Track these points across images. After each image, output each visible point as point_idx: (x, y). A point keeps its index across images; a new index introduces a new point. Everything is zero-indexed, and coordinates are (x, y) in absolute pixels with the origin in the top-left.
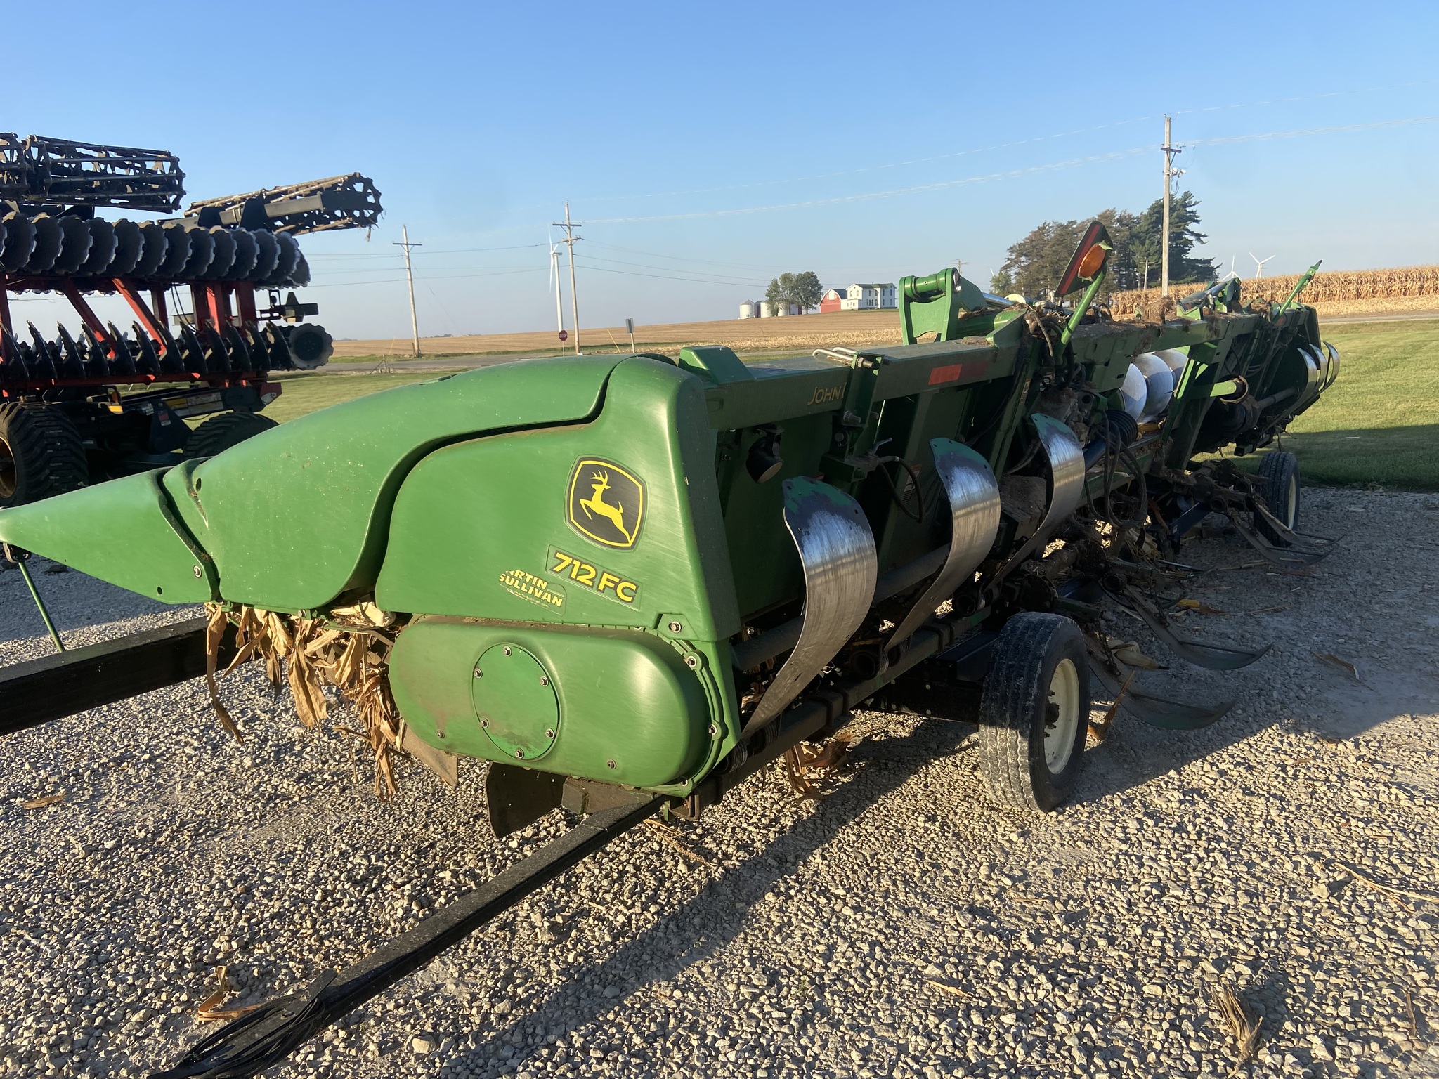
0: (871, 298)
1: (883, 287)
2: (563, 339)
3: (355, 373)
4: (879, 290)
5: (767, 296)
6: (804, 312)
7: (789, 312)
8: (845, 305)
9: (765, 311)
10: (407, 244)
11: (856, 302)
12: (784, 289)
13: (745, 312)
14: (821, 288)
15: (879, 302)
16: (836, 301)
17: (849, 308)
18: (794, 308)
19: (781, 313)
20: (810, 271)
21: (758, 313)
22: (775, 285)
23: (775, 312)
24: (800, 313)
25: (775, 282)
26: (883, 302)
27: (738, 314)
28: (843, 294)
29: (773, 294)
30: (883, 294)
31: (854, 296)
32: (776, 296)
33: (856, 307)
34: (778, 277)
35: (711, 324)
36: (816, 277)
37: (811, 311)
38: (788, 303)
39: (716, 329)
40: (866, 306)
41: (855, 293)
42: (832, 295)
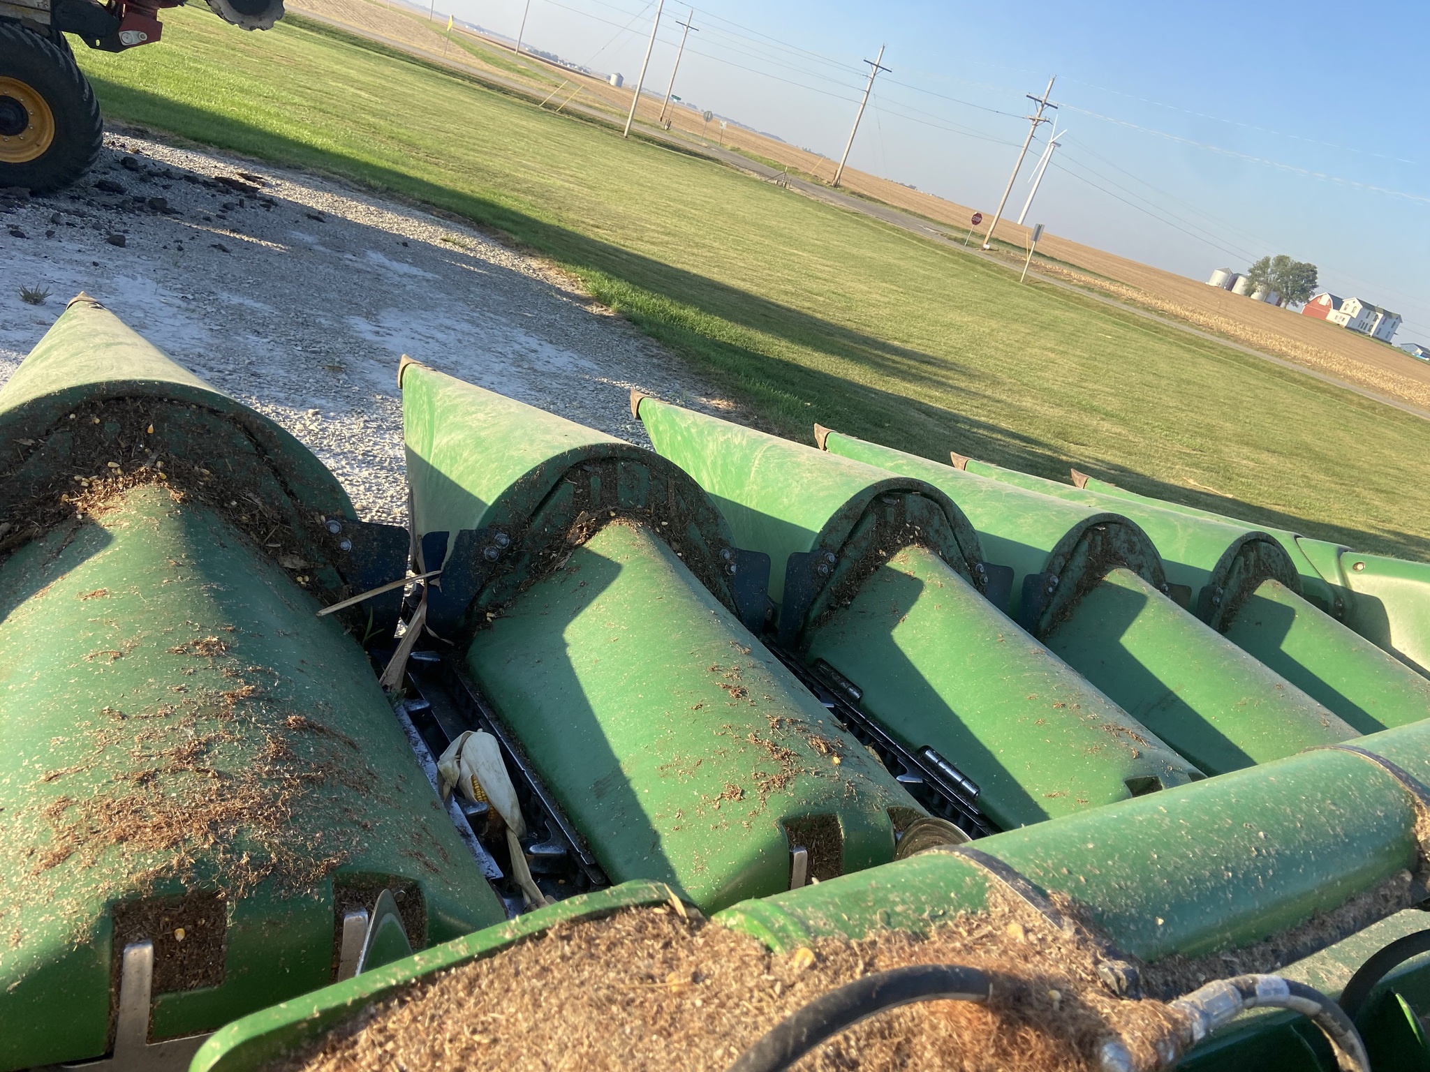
0: (1366, 321)
1: (1387, 314)
2: (975, 223)
3: (755, 176)
4: (1380, 316)
5: (1250, 271)
6: (1283, 304)
7: (1266, 298)
8: (1333, 316)
9: (1239, 288)
10: (877, 66)
11: (1348, 318)
12: (1273, 272)
13: (1217, 278)
14: (1315, 286)
15: (1373, 330)
16: (1327, 308)
17: (1336, 321)
18: (1274, 297)
19: (1255, 296)
20: (1313, 264)
21: (1231, 286)
22: (1266, 263)
23: (1249, 292)
24: (1278, 304)
25: (1267, 260)
26: (1379, 331)
27: (1209, 278)
28: (1337, 303)
29: (1258, 273)
30: (1383, 322)
31: (1349, 311)
32: (1260, 275)
33: (1344, 324)
34: (1273, 257)
35: (1171, 277)
36: (1316, 273)
37: (1290, 307)
38: (1270, 288)
39: (1172, 283)
40: (1357, 328)
41: (1352, 308)
42: (1325, 300)
